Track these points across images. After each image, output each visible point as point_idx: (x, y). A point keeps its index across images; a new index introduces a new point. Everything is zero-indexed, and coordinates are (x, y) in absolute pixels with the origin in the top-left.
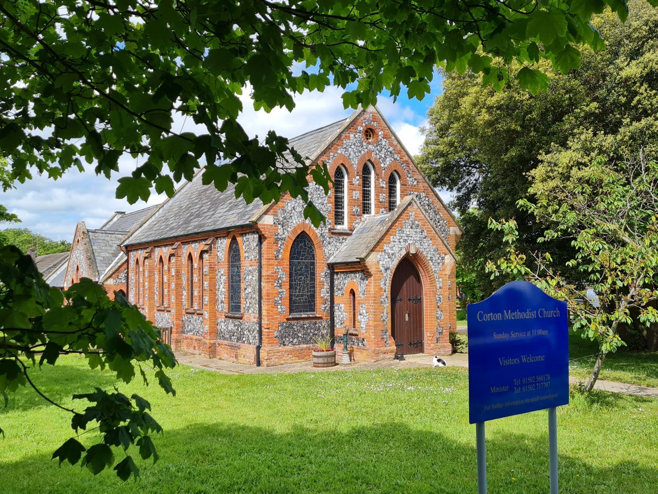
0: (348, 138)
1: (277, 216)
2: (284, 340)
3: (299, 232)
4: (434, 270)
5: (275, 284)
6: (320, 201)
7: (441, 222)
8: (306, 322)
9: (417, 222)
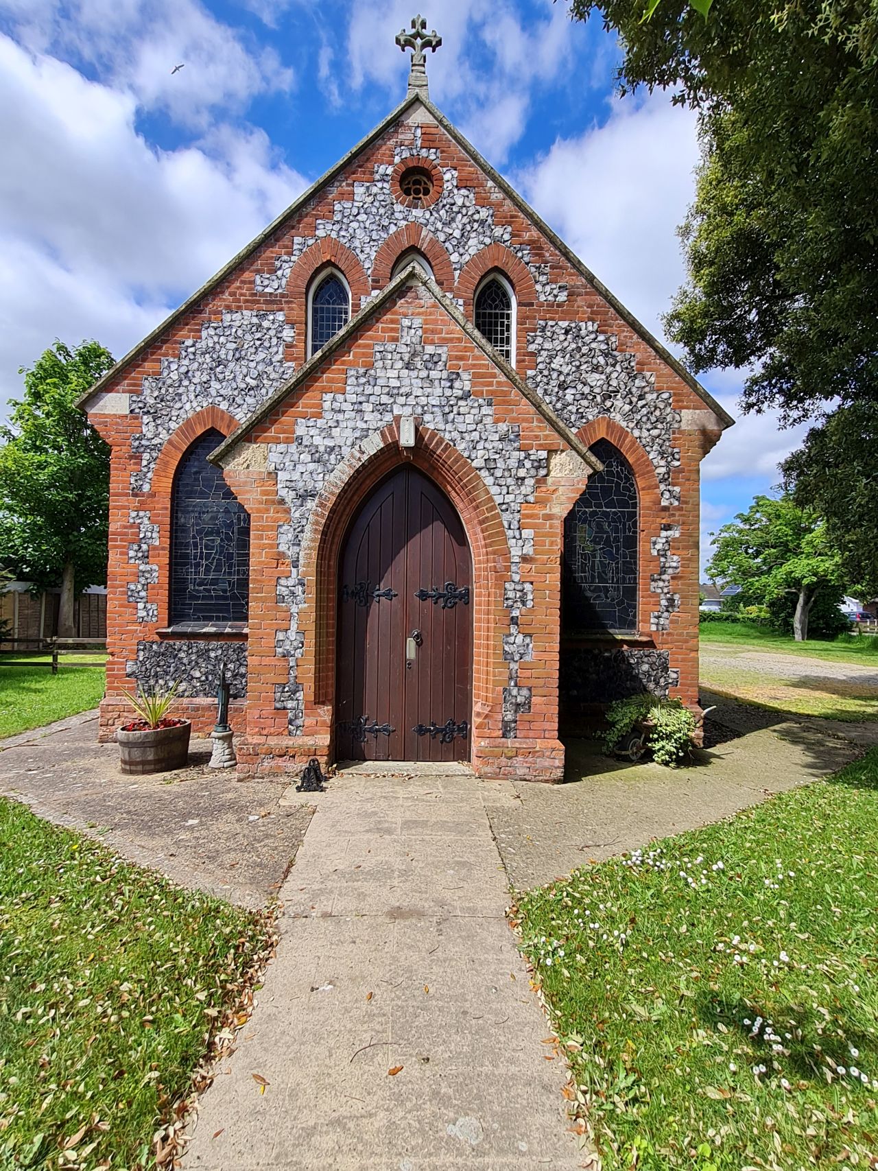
0: (351, 196)
1: (139, 393)
2: (152, 682)
3: (200, 432)
4: (498, 499)
5: (132, 553)
6: (261, 356)
7: (649, 397)
8: (213, 644)
9: (430, 349)
